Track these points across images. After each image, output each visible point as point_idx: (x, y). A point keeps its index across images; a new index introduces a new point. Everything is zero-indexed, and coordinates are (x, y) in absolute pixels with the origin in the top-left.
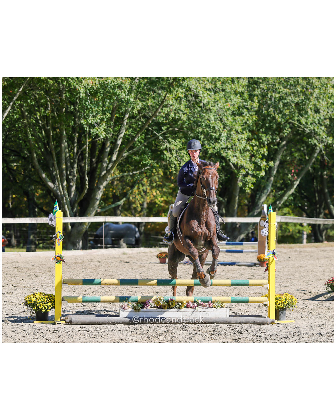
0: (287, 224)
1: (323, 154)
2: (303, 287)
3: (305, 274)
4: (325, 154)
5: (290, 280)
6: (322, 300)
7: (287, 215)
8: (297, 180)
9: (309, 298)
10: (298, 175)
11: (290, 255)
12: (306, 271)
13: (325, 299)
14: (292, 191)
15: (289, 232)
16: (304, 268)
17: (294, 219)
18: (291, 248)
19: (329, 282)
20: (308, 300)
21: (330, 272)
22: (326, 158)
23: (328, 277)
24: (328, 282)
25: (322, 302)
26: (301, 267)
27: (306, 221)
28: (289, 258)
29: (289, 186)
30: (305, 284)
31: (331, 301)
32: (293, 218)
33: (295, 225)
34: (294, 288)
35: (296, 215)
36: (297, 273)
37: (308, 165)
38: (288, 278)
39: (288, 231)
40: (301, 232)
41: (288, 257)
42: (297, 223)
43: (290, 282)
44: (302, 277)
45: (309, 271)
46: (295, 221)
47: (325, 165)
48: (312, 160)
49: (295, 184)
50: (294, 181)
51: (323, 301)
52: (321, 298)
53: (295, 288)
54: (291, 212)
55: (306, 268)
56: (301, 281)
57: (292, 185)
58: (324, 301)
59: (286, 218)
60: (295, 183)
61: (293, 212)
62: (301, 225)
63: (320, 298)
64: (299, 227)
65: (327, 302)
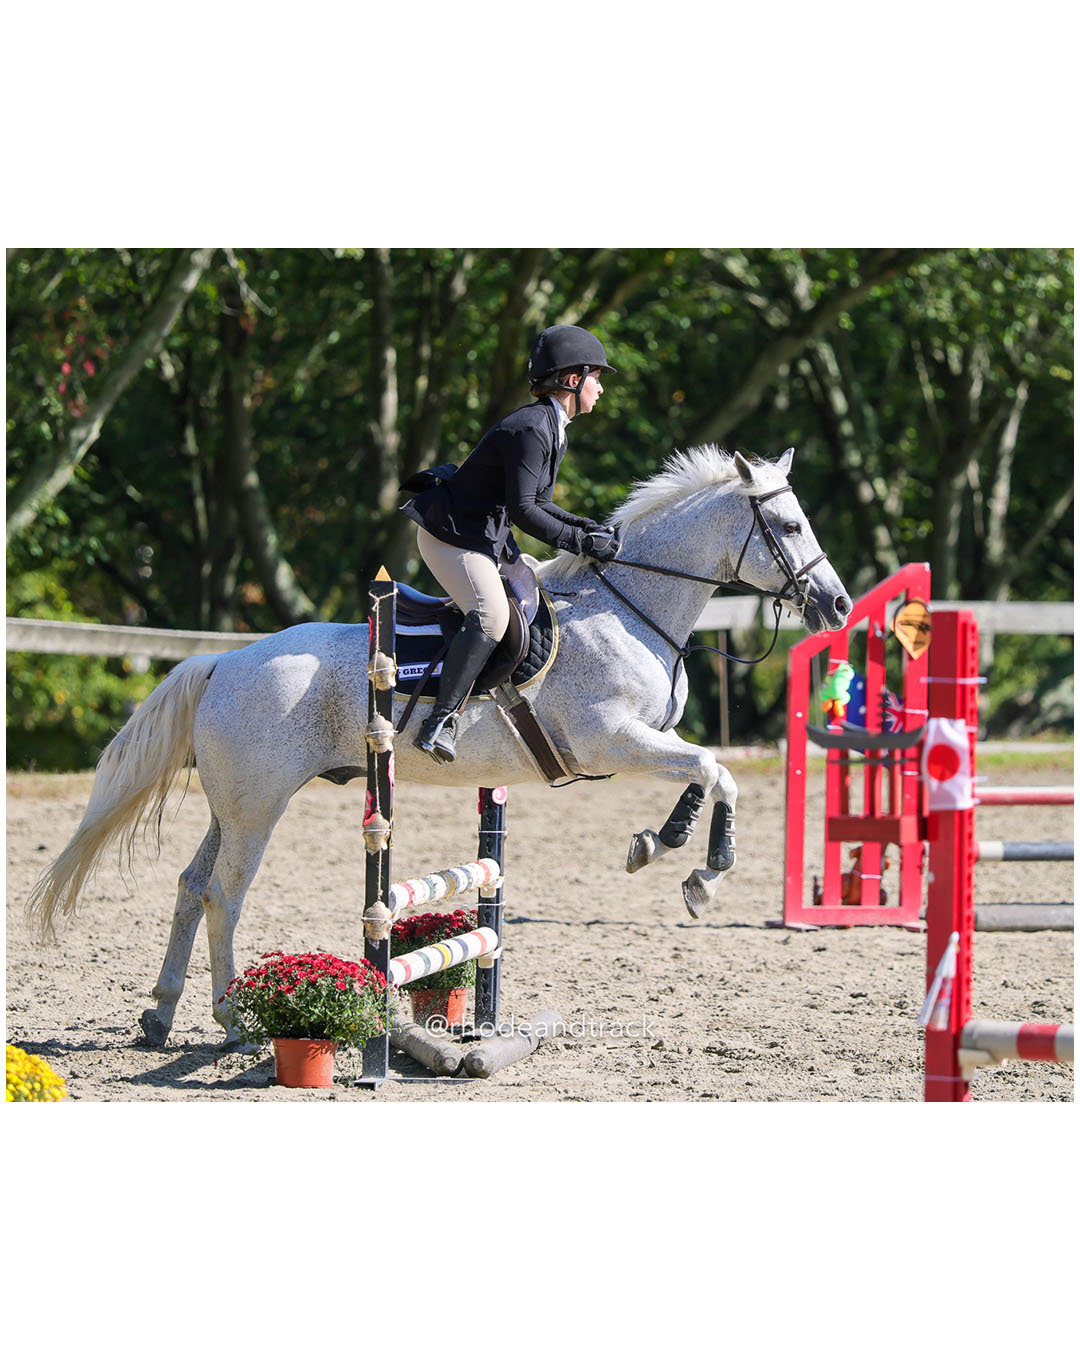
0: (37, 661)
1: (235, 272)
2: (110, 1010)
3: (121, 939)
4: (242, 274)
5: (37, 971)
6: (210, 1081)
7: (42, 609)
8: (88, 420)
9: (139, 1072)
10: (95, 391)
11: (44, 834)
12: (132, 922)
13: (226, 1078)
14: (64, 476)
15: (52, 704)
16: (119, 907)
17: (68, 634)
18: (53, 794)
19: (249, 985)
20: (134, 1081)
21: (264, 928)
22: (251, 297)
23: (249, 955)
24: (246, 980)
25: (209, 1093)
26: (101, 899)
27: (140, 646)
28: (42, 848)
29: (44, 451)
30: (118, 992)
31: (258, 1086)
32: (63, 631)
33: (85, 666)
34: (57, 1015)
35: (89, 614)
36: (77, 933)
37: (151, 336)
38: (25, 963)
39: (42, 699)
40: (116, 707)
41: (36, 845)
42: (92, 659)
43: (36, 982)
44: (103, 957)
45: (146, 921)
46: (78, 647)
47: (242, 335)
48: (172, 305)
49: (81, 442)
50: (72, 424)
51: (213, 1086)
52: (207, 1073)
53: (64, 1018)
54: (61, 594)
55: (128, 906)
56: (98, 977)
57: (60, 446)
58: (220, 1085)
59: (27, 629)
60: (77, 434)
61: (72, 598)
62: (116, 667)
63: (201, 1071)
64: (103, 681)
65: (237, 1092)
